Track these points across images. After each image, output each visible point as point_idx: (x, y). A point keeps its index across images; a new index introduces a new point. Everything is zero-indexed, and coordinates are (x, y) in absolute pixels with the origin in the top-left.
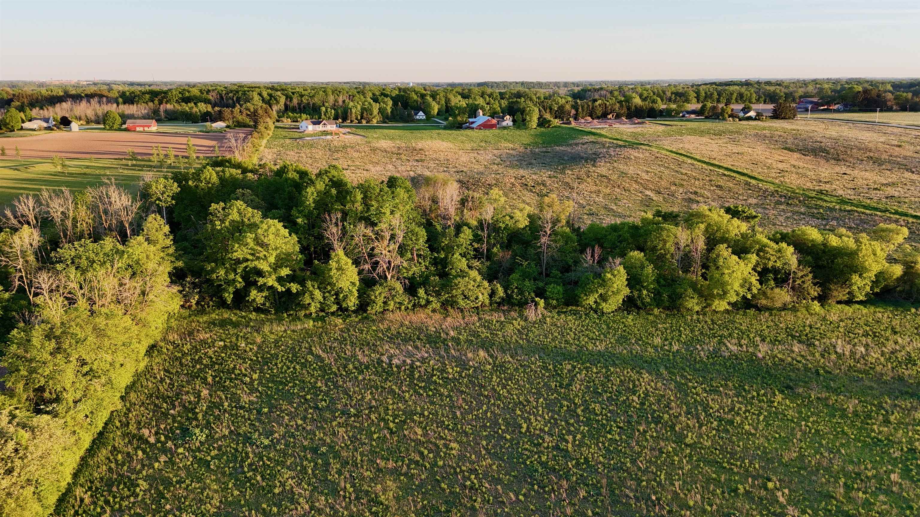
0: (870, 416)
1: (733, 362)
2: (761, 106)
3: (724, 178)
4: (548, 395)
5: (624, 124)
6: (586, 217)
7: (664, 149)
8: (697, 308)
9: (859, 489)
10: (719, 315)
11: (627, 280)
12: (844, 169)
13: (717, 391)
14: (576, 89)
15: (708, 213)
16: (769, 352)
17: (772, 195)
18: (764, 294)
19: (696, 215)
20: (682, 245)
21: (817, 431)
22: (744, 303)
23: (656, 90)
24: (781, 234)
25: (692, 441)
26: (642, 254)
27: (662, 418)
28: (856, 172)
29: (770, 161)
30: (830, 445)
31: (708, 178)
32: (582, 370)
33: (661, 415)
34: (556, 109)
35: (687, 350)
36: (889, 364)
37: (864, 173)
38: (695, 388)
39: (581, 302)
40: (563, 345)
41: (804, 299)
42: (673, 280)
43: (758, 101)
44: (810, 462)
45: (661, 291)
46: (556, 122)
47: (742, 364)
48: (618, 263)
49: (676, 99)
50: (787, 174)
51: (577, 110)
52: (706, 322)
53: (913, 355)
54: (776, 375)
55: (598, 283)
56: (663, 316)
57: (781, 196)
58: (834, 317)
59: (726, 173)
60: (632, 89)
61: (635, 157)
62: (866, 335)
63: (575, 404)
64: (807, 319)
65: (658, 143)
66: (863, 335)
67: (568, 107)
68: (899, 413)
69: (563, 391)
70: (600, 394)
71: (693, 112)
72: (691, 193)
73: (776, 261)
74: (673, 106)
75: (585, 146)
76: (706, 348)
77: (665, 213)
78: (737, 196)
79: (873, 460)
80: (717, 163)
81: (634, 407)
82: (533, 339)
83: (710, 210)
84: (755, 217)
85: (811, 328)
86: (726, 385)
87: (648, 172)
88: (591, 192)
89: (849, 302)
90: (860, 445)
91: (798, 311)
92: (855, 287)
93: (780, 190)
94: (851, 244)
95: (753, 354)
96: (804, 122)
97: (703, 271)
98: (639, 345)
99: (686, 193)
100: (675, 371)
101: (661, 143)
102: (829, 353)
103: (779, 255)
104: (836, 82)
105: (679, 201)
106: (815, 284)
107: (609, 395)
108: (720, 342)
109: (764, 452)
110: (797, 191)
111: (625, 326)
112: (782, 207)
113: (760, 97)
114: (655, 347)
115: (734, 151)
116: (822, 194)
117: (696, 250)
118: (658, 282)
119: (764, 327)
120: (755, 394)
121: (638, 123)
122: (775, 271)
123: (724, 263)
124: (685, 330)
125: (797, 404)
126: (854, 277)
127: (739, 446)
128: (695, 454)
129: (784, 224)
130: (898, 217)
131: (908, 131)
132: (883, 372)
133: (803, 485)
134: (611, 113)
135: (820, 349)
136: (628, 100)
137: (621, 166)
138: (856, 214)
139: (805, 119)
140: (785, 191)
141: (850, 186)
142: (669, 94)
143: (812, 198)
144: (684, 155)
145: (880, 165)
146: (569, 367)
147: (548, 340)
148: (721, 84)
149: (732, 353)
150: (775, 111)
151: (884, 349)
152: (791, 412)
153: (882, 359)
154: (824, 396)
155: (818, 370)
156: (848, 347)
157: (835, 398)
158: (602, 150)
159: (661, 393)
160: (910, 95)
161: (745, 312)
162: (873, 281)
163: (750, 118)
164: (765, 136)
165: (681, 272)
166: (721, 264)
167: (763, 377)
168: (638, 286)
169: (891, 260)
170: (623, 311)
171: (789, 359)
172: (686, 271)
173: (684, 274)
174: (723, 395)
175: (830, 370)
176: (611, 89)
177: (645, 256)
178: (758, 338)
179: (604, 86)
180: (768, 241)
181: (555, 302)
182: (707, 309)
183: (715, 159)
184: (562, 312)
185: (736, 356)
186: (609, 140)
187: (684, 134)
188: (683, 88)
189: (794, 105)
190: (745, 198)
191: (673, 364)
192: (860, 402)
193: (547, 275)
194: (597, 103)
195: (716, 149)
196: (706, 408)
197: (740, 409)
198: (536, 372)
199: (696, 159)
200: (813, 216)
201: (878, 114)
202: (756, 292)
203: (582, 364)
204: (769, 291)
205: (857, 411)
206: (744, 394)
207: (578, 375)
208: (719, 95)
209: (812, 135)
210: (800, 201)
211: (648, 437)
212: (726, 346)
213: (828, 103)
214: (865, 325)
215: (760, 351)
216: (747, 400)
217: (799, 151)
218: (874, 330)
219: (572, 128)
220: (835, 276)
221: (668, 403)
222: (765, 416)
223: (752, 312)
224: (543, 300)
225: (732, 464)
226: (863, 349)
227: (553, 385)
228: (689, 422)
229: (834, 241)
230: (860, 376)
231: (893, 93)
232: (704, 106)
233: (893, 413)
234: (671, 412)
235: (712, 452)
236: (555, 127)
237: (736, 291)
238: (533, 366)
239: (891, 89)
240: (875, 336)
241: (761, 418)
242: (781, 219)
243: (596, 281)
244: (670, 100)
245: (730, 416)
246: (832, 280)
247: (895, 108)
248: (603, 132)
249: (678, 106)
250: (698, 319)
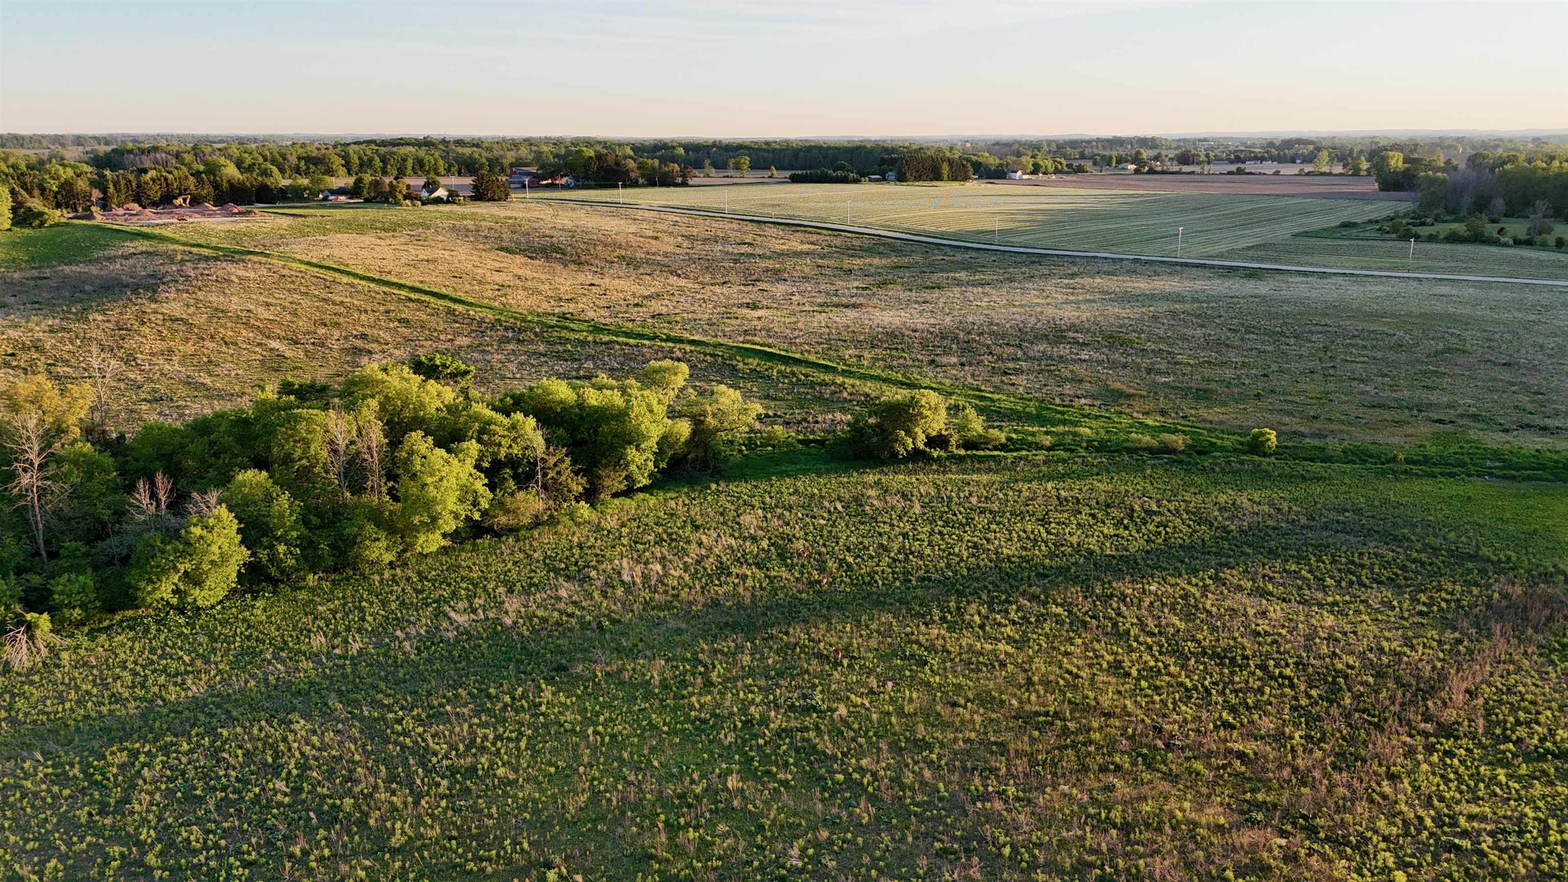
0: (684, 681)
1: (464, 647)
2: (454, 181)
3: (411, 305)
4: (69, 845)
5: (210, 215)
6: (145, 407)
7: (294, 260)
8: (388, 557)
9: (687, 825)
10: (430, 561)
11: (239, 531)
12: (590, 278)
13: (441, 714)
14: (103, 149)
15: (381, 376)
16: (523, 610)
17: (493, 328)
18: (501, 504)
19: (361, 381)
20: (342, 444)
21: (613, 736)
22: (471, 527)
23: (267, 153)
24: (512, 397)
25: (404, 839)
26: (264, 474)
27: (339, 808)
28: (607, 280)
29: (480, 271)
30: (635, 757)
31: (382, 308)
32: (156, 756)
33: (338, 802)
34: (55, 188)
35: (377, 645)
36: (697, 582)
37: (617, 281)
38: (399, 721)
39: (144, 599)
40: (105, 710)
41: (565, 501)
42: (336, 514)
43: (448, 171)
44: (609, 800)
45: (315, 538)
46: (57, 215)
47: (480, 646)
48: (213, 501)
49: (308, 168)
50: (509, 291)
51: (104, 191)
52: (408, 579)
53: (725, 559)
54: (538, 653)
55: (176, 550)
56: (327, 585)
57: (506, 329)
58: (611, 523)
59: (413, 296)
60: (219, 150)
61: (239, 278)
62: (659, 542)
63: (140, 844)
64: (574, 533)
65: (281, 249)
66: (656, 543)
67: (82, 185)
68: (721, 664)
69: (108, 821)
70: (200, 800)
71: (341, 191)
72: (355, 336)
73: (511, 446)
74: (305, 181)
75: (131, 262)
76: (413, 631)
77: (301, 386)
78: (435, 334)
79: (699, 761)
80: (395, 280)
81: (280, 805)
82: (26, 714)
83: (385, 370)
84: (466, 373)
85: (581, 548)
86: (456, 696)
87: (268, 305)
88: (152, 354)
89: (629, 492)
90: (678, 740)
91: (558, 523)
92: (633, 468)
93: (503, 318)
94: (617, 400)
95: (497, 621)
96: (521, 205)
97: (390, 484)
98: (283, 662)
99: (346, 338)
100: (359, 697)
101: (287, 249)
102: (613, 587)
103: (514, 434)
104: (557, 143)
105: (336, 355)
106: (576, 473)
107: (220, 795)
108: (438, 614)
109: (536, 812)
110: (530, 318)
111: (249, 627)
112: (511, 347)
113: (450, 166)
114: (314, 657)
115: (420, 257)
116: (567, 319)
117: (369, 448)
118: (306, 523)
119: (510, 565)
120: (507, 699)
121: (240, 213)
122: (512, 462)
123: (422, 465)
124: (371, 603)
125: (578, 697)
126: (629, 451)
127: (490, 816)
128: (411, 866)
129: (518, 376)
130: (671, 345)
131: (663, 216)
132: (691, 598)
133: (604, 852)
134: (180, 195)
135: (598, 584)
136: (212, 170)
137: (213, 298)
138: (617, 347)
139: (523, 201)
140: (512, 320)
141: (602, 303)
142: (293, 160)
143: (552, 327)
144: (334, 270)
145: (636, 268)
146: (123, 757)
147: (68, 705)
148: (383, 143)
149: (461, 629)
150: (476, 188)
151: (686, 559)
152: (569, 716)
153: (687, 577)
154: (615, 667)
155: (600, 622)
156: (639, 569)
157: (632, 665)
158: (167, 268)
159: (334, 753)
160: (656, 162)
161: (474, 544)
162: (655, 453)
163: (439, 201)
164: (468, 230)
165: (348, 494)
166: (418, 468)
167: (518, 661)
168: (265, 539)
169: (673, 414)
170: (243, 595)
171: (556, 614)
172: (357, 488)
173: (356, 498)
174: (453, 718)
175: (617, 617)
176: (175, 149)
177: (271, 477)
178: (501, 589)
179: (163, 144)
180: (493, 413)
181: (78, 611)
182: (408, 554)
183: (390, 273)
184: (99, 630)
185: (467, 633)
186: (181, 248)
187: (330, 230)
188: (319, 149)
189: (504, 179)
190: (450, 337)
191: (354, 682)
192: (667, 661)
193: (52, 555)
194: (148, 177)
195: (390, 256)
196: (424, 755)
197: (485, 738)
198: (36, 794)
199: (356, 276)
200: (558, 357)
201: (621, 191)
202: (487, 506)
203: (155, 740)
204: (508, 499)
205: (665, 679)
206: (489, 705)
207: (146, 771)
208: (384, 160)
209: (536, 225)
210: (536, 334)
211: (314, 864)
212: (449, 618)
213: (552, 175)
214: (656, 524)
215: (507, 612)
216: (495, 717)
217: (522, 252)
218: (669, 530)
219: (98, 228)
220: (603, 455)
221: (350, 771)
222: (529, 738)
223: (485, 541)
224: (46, 616)
225: (482, 859)
226: (658, 567)
227: (82, 815)
228: (395, 799)
229: (593, 398)
230: (662, 615)
231: (635, 160)
232: (359, 181)
233: (714, 667)
234: (357, 789)
235: (444, 848)
236: (57, 225)
237: (452, 512)
238: (28, 784)
239: (632, 153)
240: (672, 540)
241: (523, 744)
242: (512, 367)
243: (168, 547)
244: (297, 170)
245: (469, 760)
246: (600, 462)
247: (641, 181)
248: (167, 233)
249: (312, 182)
250: (394, 576)
